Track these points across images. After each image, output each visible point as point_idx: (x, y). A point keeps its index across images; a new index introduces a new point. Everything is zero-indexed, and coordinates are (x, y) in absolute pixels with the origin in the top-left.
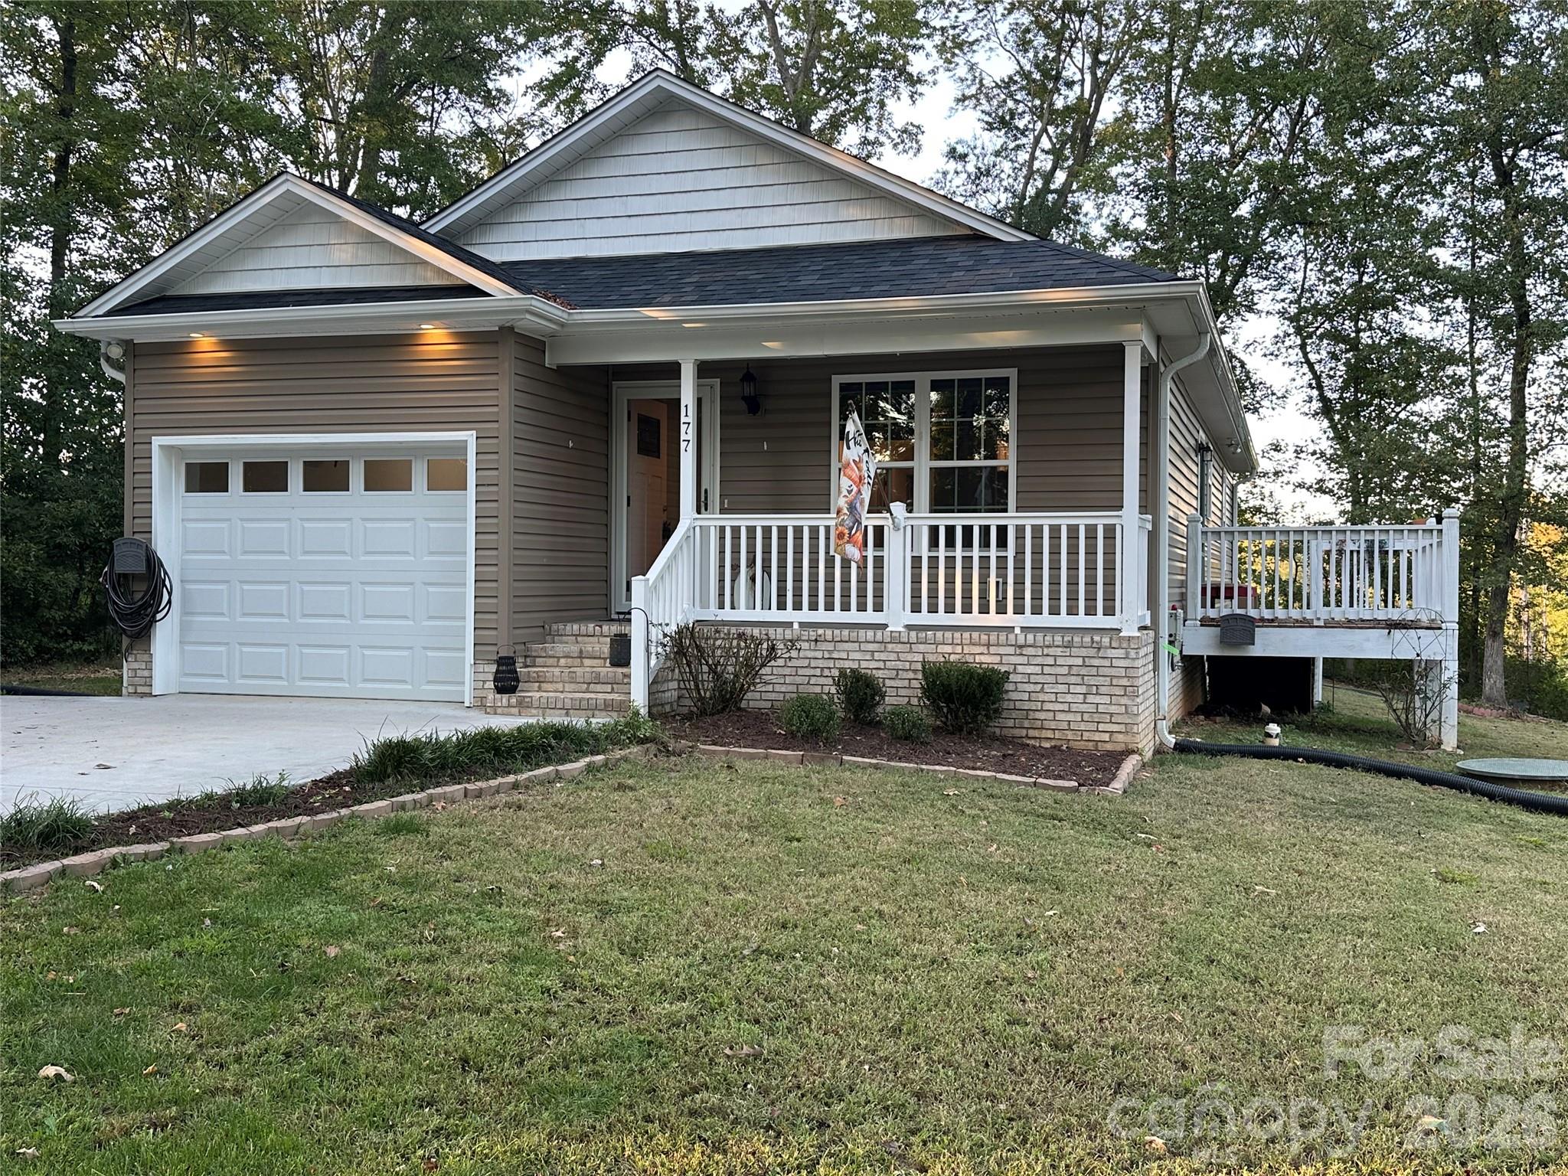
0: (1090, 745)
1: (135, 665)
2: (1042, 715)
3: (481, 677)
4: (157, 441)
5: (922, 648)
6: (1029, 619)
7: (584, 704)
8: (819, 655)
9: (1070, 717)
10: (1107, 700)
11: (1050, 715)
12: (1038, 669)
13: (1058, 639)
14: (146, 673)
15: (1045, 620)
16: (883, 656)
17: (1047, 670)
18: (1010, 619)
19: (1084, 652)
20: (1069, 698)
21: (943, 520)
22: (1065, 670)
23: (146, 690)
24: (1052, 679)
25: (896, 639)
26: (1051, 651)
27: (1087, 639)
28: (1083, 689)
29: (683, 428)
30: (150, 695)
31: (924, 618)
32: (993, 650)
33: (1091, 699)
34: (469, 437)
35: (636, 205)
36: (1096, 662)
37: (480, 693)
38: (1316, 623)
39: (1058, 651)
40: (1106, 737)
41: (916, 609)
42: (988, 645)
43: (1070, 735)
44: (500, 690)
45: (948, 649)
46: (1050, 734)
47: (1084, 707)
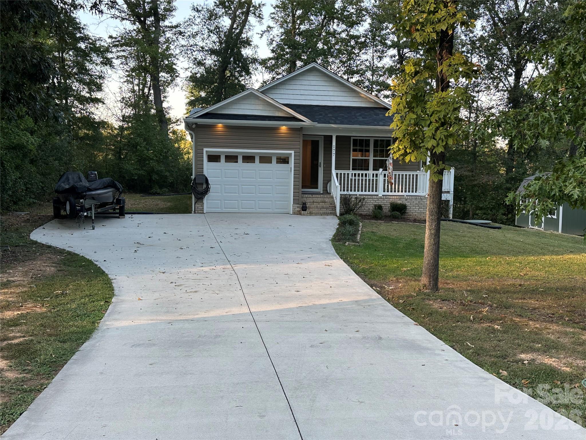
0: (419, 219)
1: (198, 206)
2: (410, 213)
3: (294, 207)
4: (206, 149)
5: (386, 200)
6: (407, 193)
7: (326, 213)
9: (416, 213)
10: (423, 210)
11: (412, 213)
12: (410, 204)
13: (414, 198)
14: (201, 208)
15: (411, 194)
16: (378, 202)
18: (404, 193)
19: (419, 200)
20: (416, 209)
22: (415, 204)
23: (202, 212)
24: (413, 206)
25: (381, 198)
26: (412, 200)
27: (419, 197)
28: (418, 208)
29: (333, 151)
31: (386, 193)
33: (420, 209)
34: (292, 152)
36: (421, 202)
37: (294, 211)
39: (414, 200)
40: (422, 217)
41: (384, 191)
42: (400, 199)
43: (415, 217)
44: (303, 210)
45: (392, 200)
47: (418, 211)
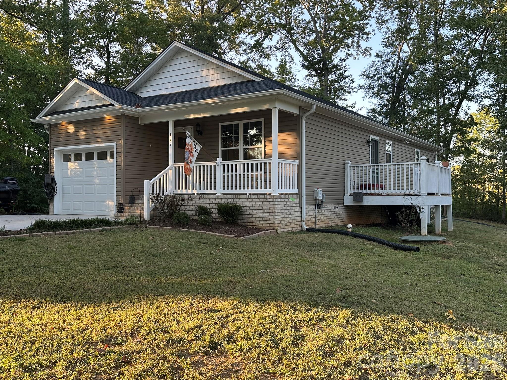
1: (51, 207)
2: (253, 219)
4: (55, 149)
6: (250, 191)
8: (200, 202)
9: (259, 219)
10: (268, 214)
11: (255, 219)
12: (251, 205)
14: (53, 209)
16: (215, 202)
17: (254, 205)
18: (245, 191)
19: (262, 200)
20: (259, 214)
21: (226, 163)
22: (258, 206)
24: (255, 208)
25: (218, 197)
26: (255, 200)
27: (263, 196)
28: (263, 211)
29: (170, 139)
30: (53, 214)
31: (226, 191)
32: (241, 200)
33: (265, 214)
34: (115, 144)
35: (174, 79)
36: (265, 203)
38: (383, 194)
39: (256, 200)
40: (268, 225)
41: (224, 189)
42: (240, 199)
43: (259, 225)
45: (230, 200)
46: (254, 224)
47: (263, 216)
